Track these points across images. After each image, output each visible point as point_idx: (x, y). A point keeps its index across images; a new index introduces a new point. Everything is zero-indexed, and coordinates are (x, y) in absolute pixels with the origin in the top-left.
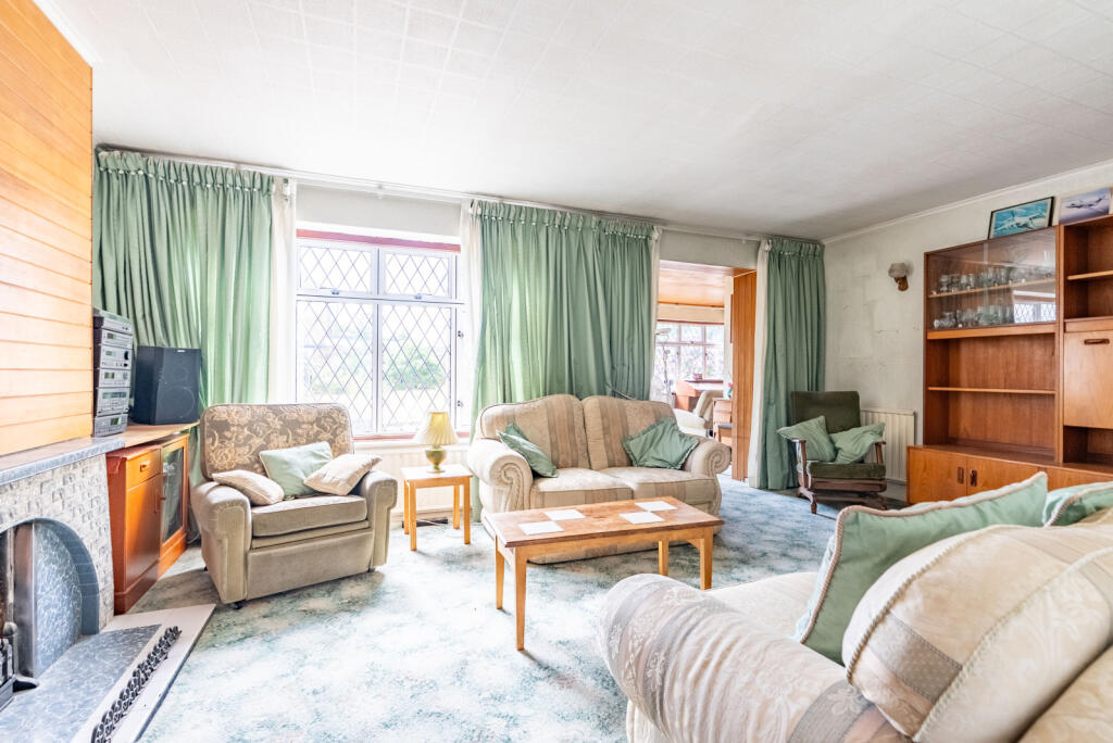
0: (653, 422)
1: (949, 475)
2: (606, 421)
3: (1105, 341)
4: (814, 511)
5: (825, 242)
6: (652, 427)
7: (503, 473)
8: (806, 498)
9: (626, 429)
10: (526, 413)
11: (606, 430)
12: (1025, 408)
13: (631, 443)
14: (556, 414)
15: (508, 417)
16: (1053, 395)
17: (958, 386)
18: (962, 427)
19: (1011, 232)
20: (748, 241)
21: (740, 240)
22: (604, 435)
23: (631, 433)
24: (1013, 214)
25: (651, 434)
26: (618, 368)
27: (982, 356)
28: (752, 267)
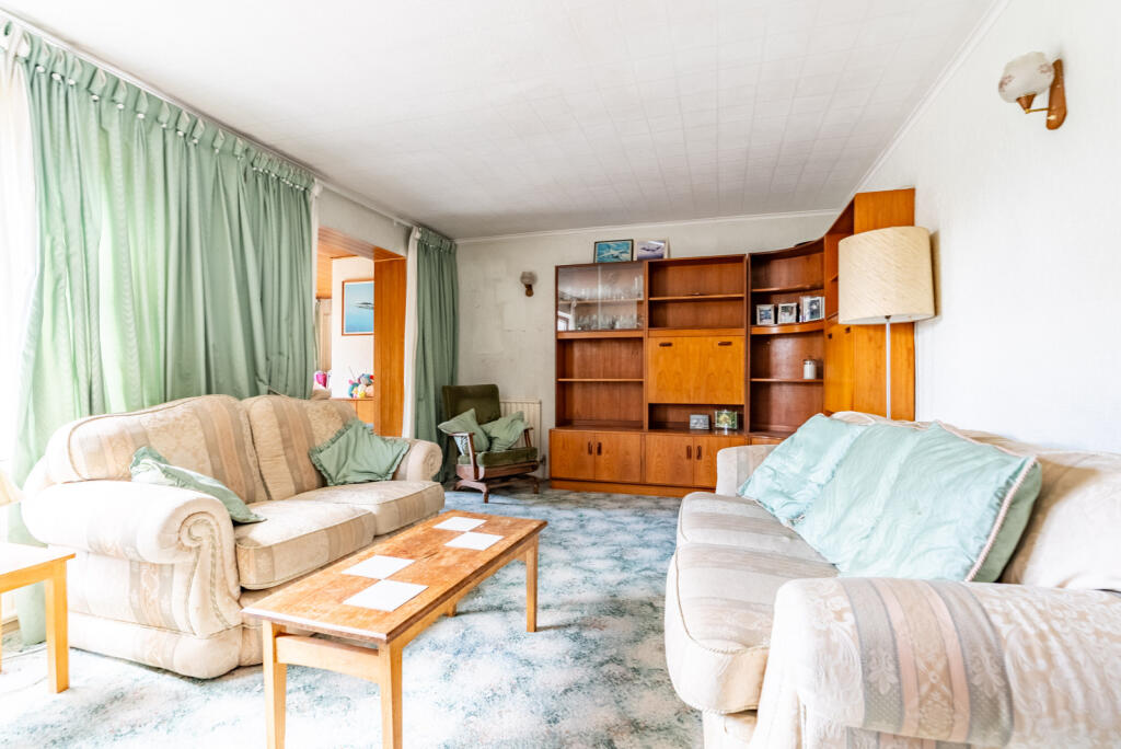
0: (339, 426)
1: (582, 449)
2: (285, 429)
3: (670, 345)
4: (486, 501)
5: (458, 242)
6: (341, 433)
7: (185, 530)
8: (479, 491)
9: (311, 438)
10: (166, 428)
11: (286, 443)
12: (617, 393)
13: (321, 456)
14: (216, 425)
15: (133, 437)
16: (641, 383)
17: (572, 377)
18: (575, 411)
19: (608, 261)
20: (399, 223)
21: (391, 220)
22: (285, 448)
23: (318, 443)
24: (609, 247)
25: (342, 440)
26: (274, 358)
27: (588, 354)
28: (401, 252)
